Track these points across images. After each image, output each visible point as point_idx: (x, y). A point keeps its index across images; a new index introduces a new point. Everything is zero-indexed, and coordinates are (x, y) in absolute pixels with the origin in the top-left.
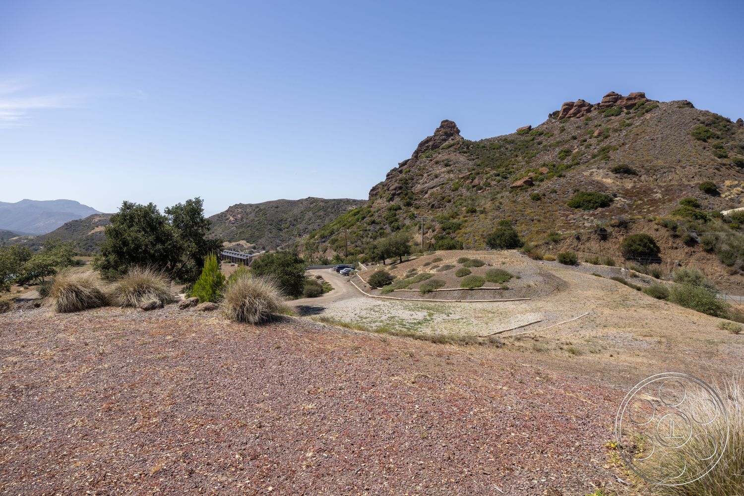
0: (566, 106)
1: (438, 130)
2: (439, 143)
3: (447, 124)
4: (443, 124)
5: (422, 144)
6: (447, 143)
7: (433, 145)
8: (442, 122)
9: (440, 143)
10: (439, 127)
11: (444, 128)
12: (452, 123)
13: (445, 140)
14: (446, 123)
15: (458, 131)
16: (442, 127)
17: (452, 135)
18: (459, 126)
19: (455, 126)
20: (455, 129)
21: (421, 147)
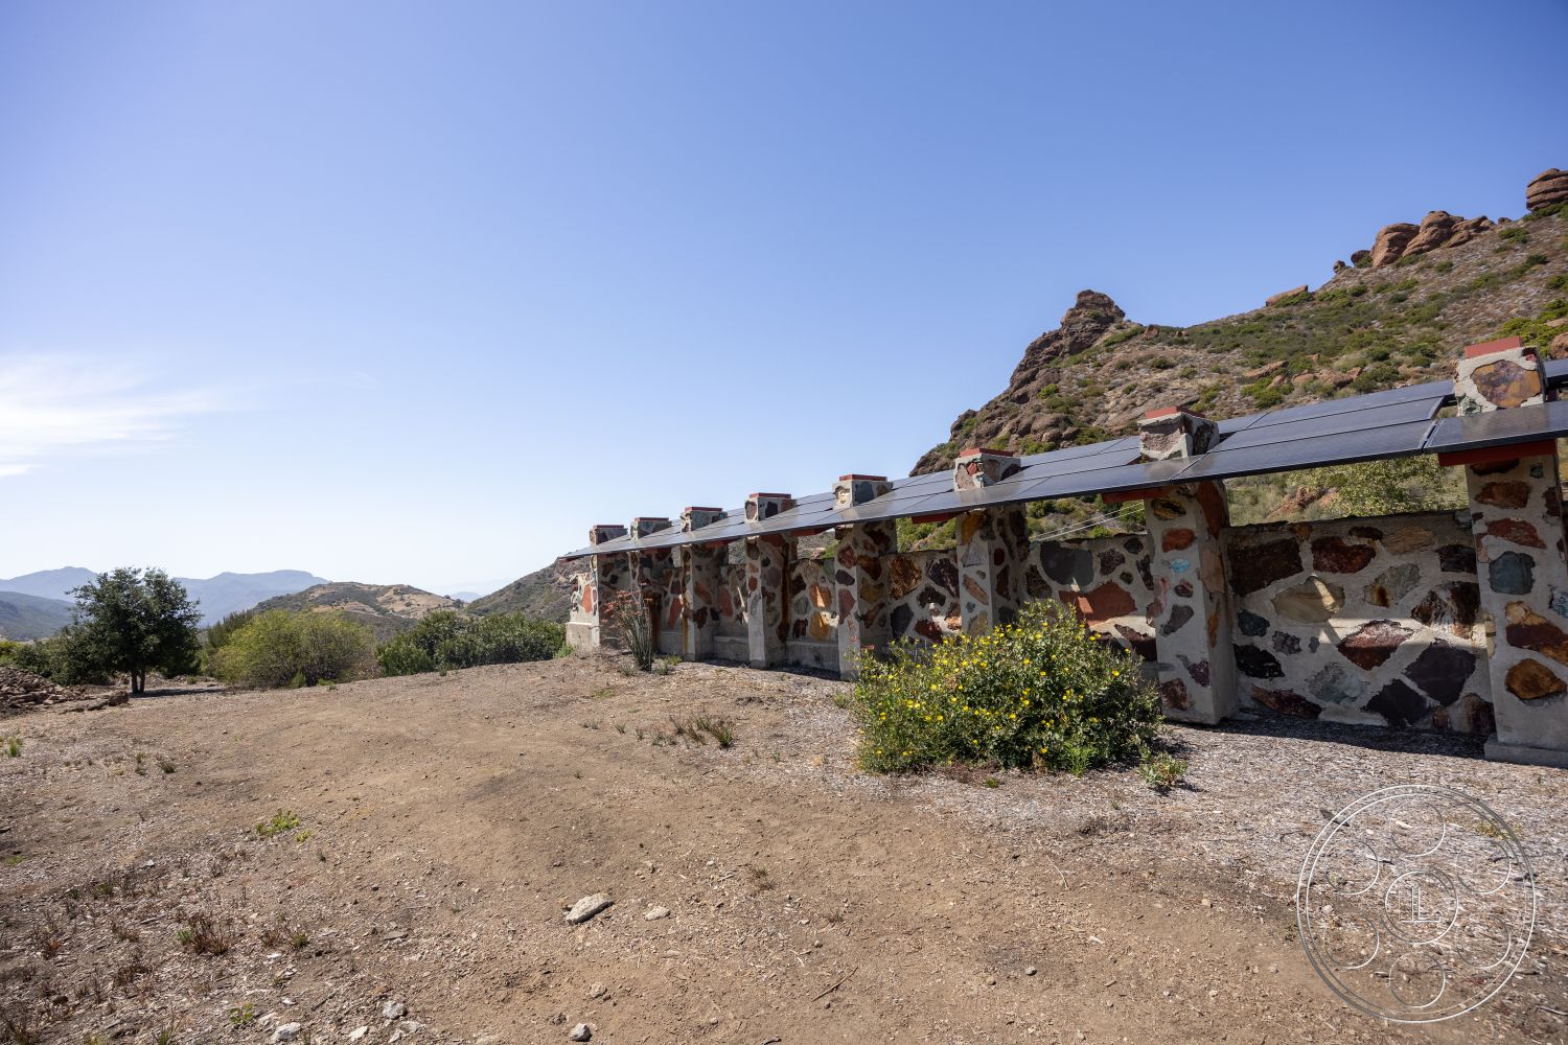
0: (1395, 234)
1: (1073, 314)
2: (1086, 337)
3: (1093, 299)
4: (1083, 298)
5: (1034, 350)
6: (1107, 336)
7: (1072, 344)
8: (1080, 296)
9: (1090, 337)
10: (1073, 306)
11: (1087, 307)
12: (1103, 296)
13: (1100, 332)
14: (1091, 296)
15: (1122, 314)
16: (1080, 305)
17: (1112, 320)
18: (1119, 302)
19: (1110, 304)
20: (1113, 310)
21: (1033, 355)
